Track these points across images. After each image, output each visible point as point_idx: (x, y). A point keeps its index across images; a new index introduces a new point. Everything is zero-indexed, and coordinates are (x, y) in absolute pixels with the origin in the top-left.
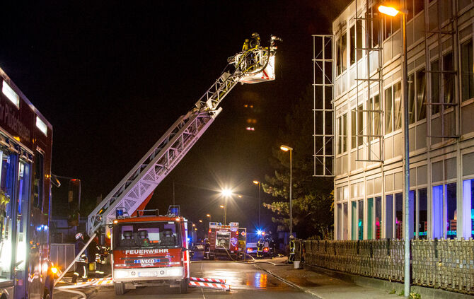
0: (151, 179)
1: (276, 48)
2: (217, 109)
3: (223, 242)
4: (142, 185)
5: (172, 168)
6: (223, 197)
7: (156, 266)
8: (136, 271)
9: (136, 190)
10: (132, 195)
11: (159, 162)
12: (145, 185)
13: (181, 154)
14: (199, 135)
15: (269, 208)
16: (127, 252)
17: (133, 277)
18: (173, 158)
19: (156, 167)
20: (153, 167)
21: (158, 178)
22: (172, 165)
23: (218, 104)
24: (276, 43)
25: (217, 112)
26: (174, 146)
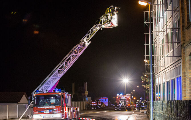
0: (57, 76)
1: (117, 12)
2: (88, 42)
3: (123, 102)
4: (52, 79)
5: (67, 71)
6: (124, 82)
7: (50, 113)
8: (42, 115)
9: (49, 81)
10: (47, 84)
11: (60, 68)
12: (54, 79)
13: (71, 64)
14: (79, 55)
15: (144, 87)
16: (38, 107)
17: (41, 118)
18: (67, 66)
19: (59, 71)
20: (57, 71)
21: (59, 75)
22: (66, 69)
23: (89, 40)
24: (117, 10)
25: (89, 44)
26: (67, 61)
